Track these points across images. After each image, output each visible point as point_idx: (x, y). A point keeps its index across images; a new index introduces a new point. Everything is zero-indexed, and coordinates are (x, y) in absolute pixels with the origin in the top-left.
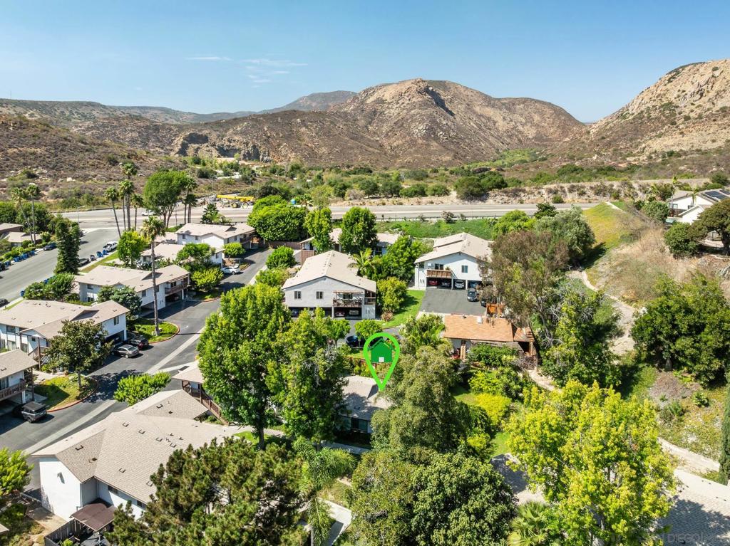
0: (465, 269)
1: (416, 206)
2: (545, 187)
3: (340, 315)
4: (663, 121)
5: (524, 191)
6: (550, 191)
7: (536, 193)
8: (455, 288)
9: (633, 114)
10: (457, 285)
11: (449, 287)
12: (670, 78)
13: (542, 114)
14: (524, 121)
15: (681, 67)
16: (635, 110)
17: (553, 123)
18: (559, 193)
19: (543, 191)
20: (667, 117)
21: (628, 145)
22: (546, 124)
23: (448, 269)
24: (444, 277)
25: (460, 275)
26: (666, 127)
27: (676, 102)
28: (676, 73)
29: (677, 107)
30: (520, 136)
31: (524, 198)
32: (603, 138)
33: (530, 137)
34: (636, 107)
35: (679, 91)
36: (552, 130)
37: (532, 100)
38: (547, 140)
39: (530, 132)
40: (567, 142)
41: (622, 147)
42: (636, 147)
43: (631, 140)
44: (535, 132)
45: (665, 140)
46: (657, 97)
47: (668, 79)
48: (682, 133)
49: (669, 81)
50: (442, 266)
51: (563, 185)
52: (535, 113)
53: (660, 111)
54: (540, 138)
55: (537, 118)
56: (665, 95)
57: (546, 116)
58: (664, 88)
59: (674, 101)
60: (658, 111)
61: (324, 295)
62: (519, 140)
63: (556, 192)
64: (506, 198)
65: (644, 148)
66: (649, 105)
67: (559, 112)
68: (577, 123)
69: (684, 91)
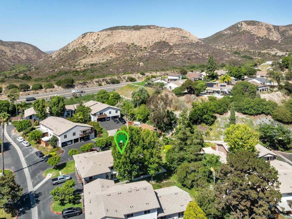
0: (110, 113)
1: (45, 94)
2: (94, 80)
3: (82, 140)
4: (83, 53)
5: (87, 83)
6: (96, 82)
7: (92, 83)
8: (107, 120)
9: (70, 50)
10: (108, 119)
11: (105, 120)
12: (83, 37)
13: (28, 49)
14: (20, 52)
15: (86, 33)
16: (71, 48)
17: (33, 53)
18: (99, 82)
19: (94, 82)
20: (85, 51)
21: (73, 62)
22: (30, 54)
23: (105, 114)
24: (103, 117)
25: (109, 115)
26: (85, 55)
27: (87, 46)
28: (84, 35)
29: (88, 47)
30: (19, 59)
31: (88, 85)
32: (62, 59)
33: (24, 59)
34: (71, 47)
35: (87, 42)
36: (33, 56)
37: (23, 43)
38: (31, 60)
39: (24, 57)
40: (42, 61)
41: (71, 62)
42: (76, 62)
43: (73, 60)
44: (26, 57)
45: (87, 60)
46: (80, 44)
47: (82, 37)
48: (92, 57)
49: (83, 38)
50: (102, 113)
51: (100, 79)
52: (25, 49)
53: (82, 49)
54: (28, 59)
55: (26, 51)
56: (82, 43)
57: (29, 50)
58: (81, 40)
59: (86, 45)
60: (81, 49)
61: (76, 134)
62: (19, 60)
63: (98, 82)
64: (82, 86)
65: (80, 63)
66: (77, 46)
67: (35, 48)
68: (43, 53)
69: (89, 42)
